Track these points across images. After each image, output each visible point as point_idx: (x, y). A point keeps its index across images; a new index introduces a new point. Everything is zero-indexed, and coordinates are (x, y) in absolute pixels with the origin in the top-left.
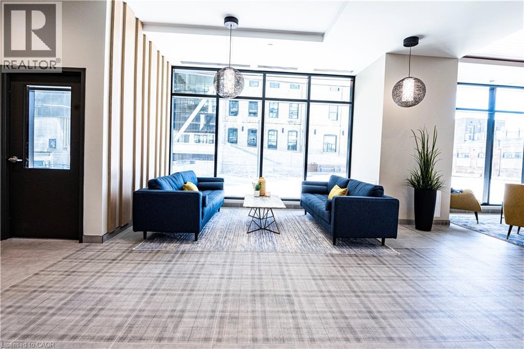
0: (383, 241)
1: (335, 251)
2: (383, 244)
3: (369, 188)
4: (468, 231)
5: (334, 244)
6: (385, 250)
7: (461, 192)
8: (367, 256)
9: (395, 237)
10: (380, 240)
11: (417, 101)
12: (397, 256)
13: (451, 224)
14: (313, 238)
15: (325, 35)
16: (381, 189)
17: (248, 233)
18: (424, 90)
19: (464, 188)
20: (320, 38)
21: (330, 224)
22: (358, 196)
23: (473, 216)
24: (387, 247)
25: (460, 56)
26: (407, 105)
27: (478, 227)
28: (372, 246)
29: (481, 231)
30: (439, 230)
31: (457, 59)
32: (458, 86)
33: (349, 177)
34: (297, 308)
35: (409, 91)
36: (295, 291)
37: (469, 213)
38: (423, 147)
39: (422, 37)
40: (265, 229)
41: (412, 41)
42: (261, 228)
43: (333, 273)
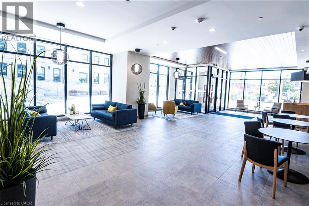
0: (132, 125)
1: (118, 131)
2: (132, 126)
3: (127, 106)
4: (154, 117)
5: (116, 129)
6: (133, 128)
7: (151, 104)
8: (129, 130)
9: (136, 122)
10: (131, 124)
11: (139, 73)
12: (137, 128)
13: (149, 116)
14: (106, 129)
15: (106, 41)
16: (131, 106)
17: (75, 132)
18: (142, 69)
19: (151, 103)
20: (103, 41)
21: (115, 121)
22: (122, 109)
23: (154, 112)
24: (133, 127)
25: (151, 56)
26: (136, 74)
27: (156, 116)
28: (128, 127)
29: (157, 117)
30: (146, 118)
31: (150, 56)
32: (150, 64)
33: (111, 101)
34: (118, 148)
35: (137, 69)
36: (114, 144)
37: (153, 111)
38: (141, 89)
39: (141, 49)
40: (82, 129)
41: (138, 50)
42: (80, 129)
43: (122, 137)
